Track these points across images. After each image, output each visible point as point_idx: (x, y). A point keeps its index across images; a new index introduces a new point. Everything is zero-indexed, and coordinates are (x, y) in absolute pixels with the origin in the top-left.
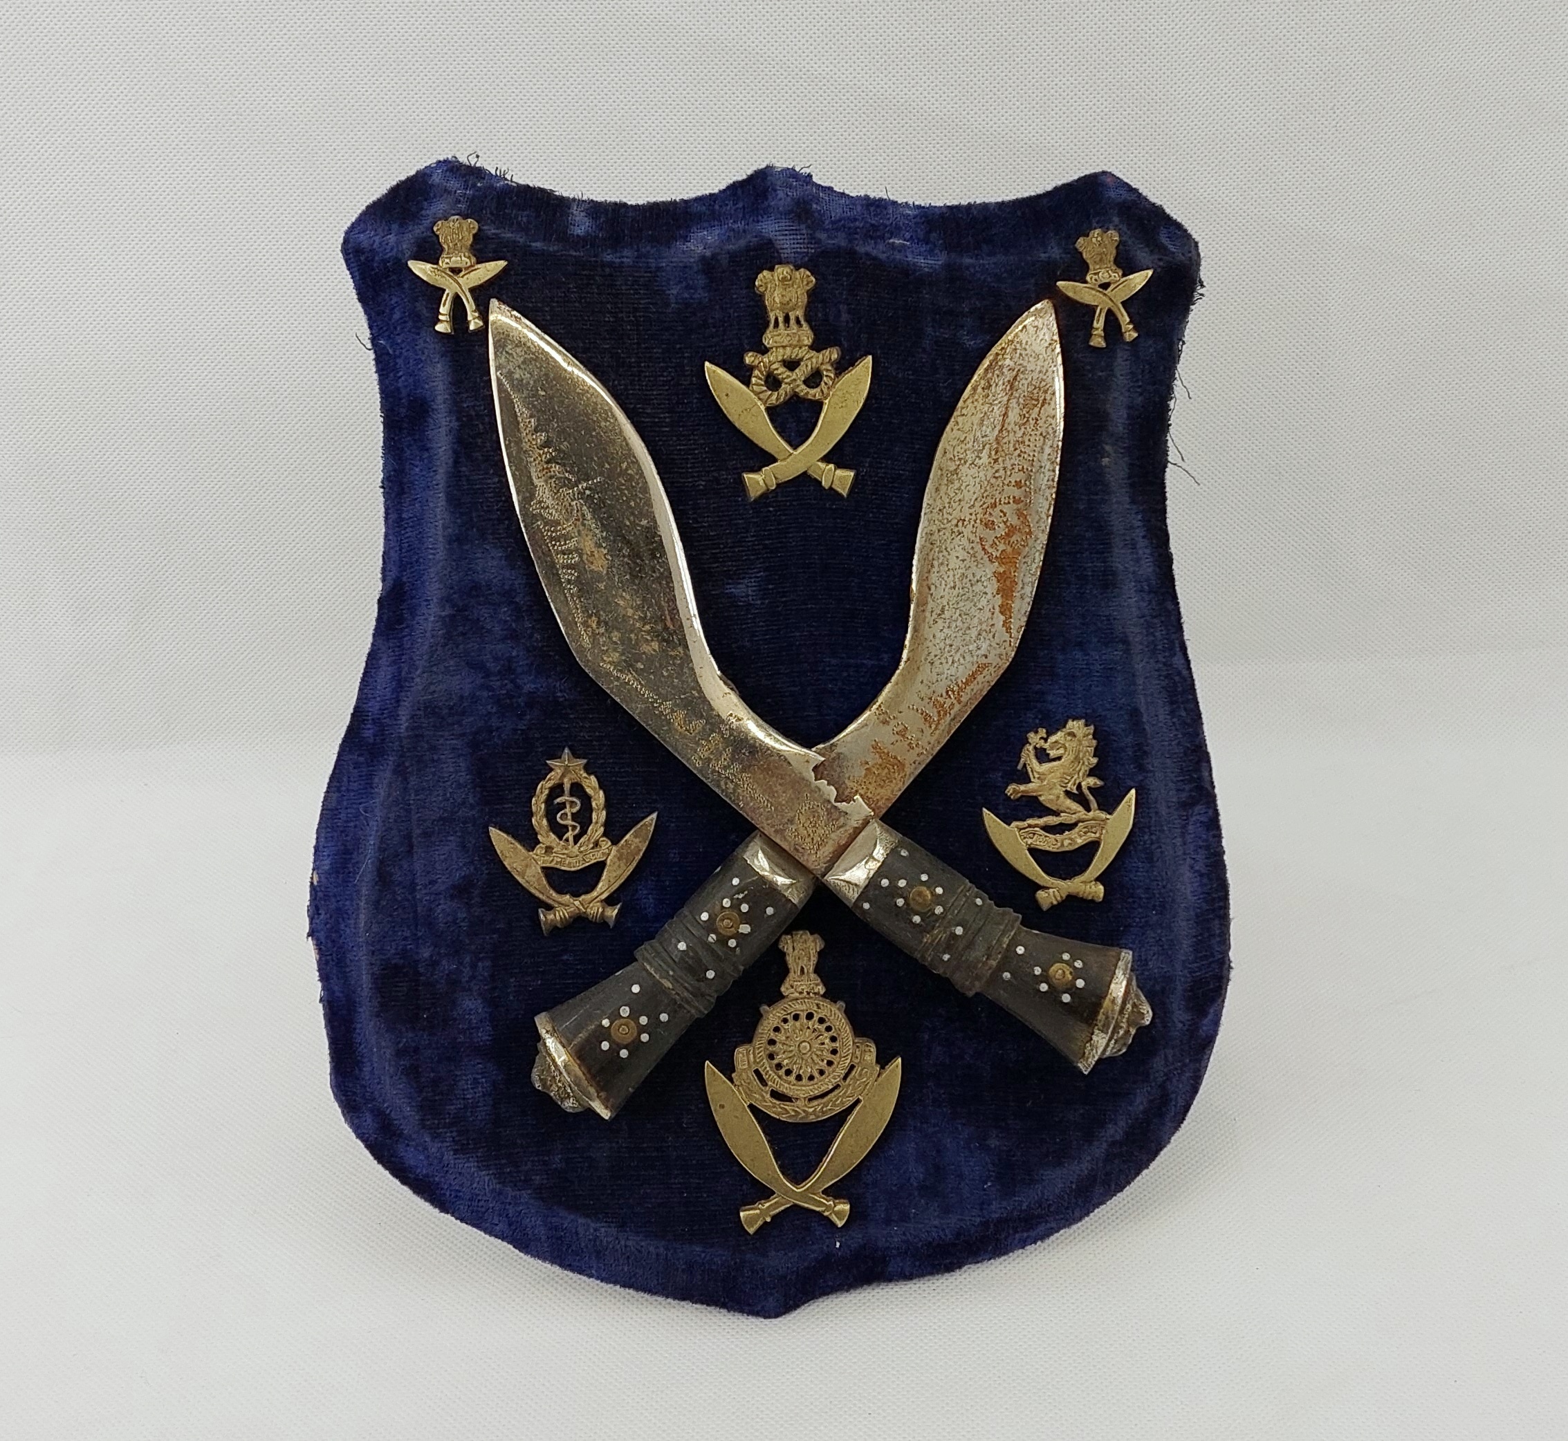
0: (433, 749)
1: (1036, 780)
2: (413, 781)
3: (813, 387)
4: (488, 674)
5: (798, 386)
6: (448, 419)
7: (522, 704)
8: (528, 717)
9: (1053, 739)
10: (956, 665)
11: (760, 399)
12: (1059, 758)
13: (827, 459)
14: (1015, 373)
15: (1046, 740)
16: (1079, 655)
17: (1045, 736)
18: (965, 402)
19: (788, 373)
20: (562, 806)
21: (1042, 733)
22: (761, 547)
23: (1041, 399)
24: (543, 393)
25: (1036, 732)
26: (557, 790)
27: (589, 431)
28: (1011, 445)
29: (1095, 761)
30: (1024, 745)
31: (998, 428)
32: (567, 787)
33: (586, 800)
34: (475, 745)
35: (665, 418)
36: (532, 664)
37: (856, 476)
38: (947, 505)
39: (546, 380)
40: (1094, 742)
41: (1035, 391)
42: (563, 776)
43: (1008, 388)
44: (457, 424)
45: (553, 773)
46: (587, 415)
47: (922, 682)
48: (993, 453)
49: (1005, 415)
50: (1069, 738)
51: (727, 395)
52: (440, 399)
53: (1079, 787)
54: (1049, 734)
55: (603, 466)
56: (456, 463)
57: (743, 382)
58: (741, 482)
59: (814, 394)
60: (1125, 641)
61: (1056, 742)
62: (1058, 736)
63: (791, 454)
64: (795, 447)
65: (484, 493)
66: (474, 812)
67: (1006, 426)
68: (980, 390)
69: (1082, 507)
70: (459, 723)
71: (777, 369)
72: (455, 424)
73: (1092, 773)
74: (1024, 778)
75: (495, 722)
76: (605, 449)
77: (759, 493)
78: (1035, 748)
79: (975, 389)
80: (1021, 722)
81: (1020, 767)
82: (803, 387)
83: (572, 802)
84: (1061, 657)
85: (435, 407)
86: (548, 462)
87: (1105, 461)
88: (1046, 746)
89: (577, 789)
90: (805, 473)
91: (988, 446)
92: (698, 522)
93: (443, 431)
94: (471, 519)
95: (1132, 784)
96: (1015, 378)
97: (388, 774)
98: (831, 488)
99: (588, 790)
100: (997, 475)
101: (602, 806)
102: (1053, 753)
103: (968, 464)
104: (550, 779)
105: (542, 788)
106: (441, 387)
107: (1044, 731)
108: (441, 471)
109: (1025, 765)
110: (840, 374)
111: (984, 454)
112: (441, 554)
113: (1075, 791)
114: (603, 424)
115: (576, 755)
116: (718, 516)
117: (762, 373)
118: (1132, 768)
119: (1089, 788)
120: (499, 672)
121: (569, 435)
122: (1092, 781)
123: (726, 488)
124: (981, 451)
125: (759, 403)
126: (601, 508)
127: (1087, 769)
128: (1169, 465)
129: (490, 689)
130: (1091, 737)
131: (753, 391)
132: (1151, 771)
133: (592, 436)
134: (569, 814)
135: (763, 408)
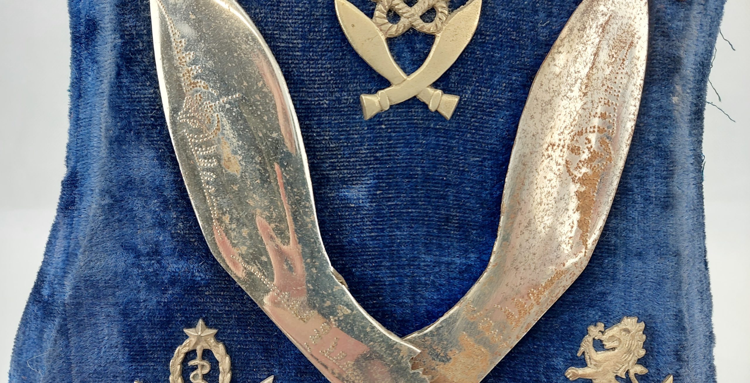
0: (92, 315)
1: (592, 366)
2: (73, 340)
3: (427, 22)
4: (138, 255)
5: (416, 20)
6: (113, 36)
7: (166, 281)
8: (170, 292)
9: (610, 333)
10: (537, 271)
11: (381, 30)
12: (613, 349)
13: (435, 85)
14: (607, 18)
15: (603, 333)
16: (637, 264)
17: (603, 330)
18: (562, 41)
19: (408, 8)
20: (194, 368)
21: (601, 326)
22: (372, 159)
23: (629, 42)
24: (194, 17)
25: (595, 325)
26: (191, 355)
27: (231, 52)
28: (599, 81)
29: (643, 352)
30: (584, 336)
31: (590, 65)
32: (199, 353)
33: (215, 364)
34: (125, 314)
35: (298, 44)
36: (175, 248)
37: (460, 100)
38: (540, 131)
39: (197, 5)
40: (644, 337)
41: (624, 35)
42: (196, 344)
43: (601, 30)
44: (120, 41)
45: (187, 341)
46: (230, 38)
47: (507, 285)
48: (584, 87)
49: (596, 54)
50: (624, 333)
51: (353, 26)
52: (107, 19)
53: (627, 372)
54: (606, 327)
55: (242, 84)
56: (118, 74)
57: (367, 15)
58: (358, 102)
59: (428, 28)
60: (677, 254)
61: (613, 336)
62: (614, 331)
63: (405, 80)
64: (408, 73)
65: (140, 102)
66: (123, 368)
67: (596, 64)
68: (575, 31)
69: (651, 138)
70: (114, 294)
71: (398, 4)
72: (119, 41)
73: (640, 361)
74: (582, 363)
75: (142, 296)
76: (244, 68)
77: (374, 113)
78: (594, 339)
79: (571, 30)
80: (583, 316)
81: (579, 354)
82: (420, 21)
83: (203, 366)
84: (622, 264)
85: (102, 25)
86: (195, 78)
87: (675, 99)
88: (604, 338)
89: (207, 354)
90: (415, 97)
91: (579, 81)
92: (321, 136)
93: (109, 46)
94: (130, 123)
95: (670, 372)
96: (607, 23)
97: (54, 333)
98: (437, 111)
99: (217, 356)
100: (585, 107)
101: (228, 370)
102: (608, 345)
103: (561, 96)
104: (185, 346)
105: (178, 353)
106: (108, 9)
107: (603, 325)
108: (106, 81)
109: (583, 353)
110: (452, 11)
111: (576, 89)
112: (104, 152)
113: (624, 377)
114: (244, 46)
115: (208, 325)
116: (338, 131)
117: (384, 7)
118: (671, 359)
119: (636, 375)
120: (148, 254)
121: (214, 55)
122: (640, 369)
123: (347, 107)
124: (572, 85)
125: (380, 34)
126: (238, 120)
127: (636, 359)
128: (707, 104)
129: (139, 266)
130: (641, 332)
131: (376, 23)
132: (686, 361)
133: (233, 57)
134: (200, 375)
135: (383, 38)
